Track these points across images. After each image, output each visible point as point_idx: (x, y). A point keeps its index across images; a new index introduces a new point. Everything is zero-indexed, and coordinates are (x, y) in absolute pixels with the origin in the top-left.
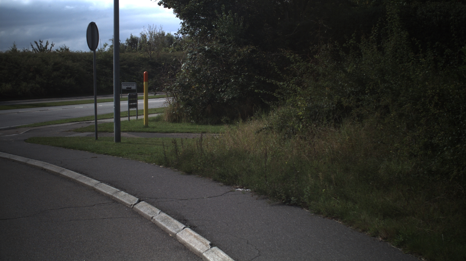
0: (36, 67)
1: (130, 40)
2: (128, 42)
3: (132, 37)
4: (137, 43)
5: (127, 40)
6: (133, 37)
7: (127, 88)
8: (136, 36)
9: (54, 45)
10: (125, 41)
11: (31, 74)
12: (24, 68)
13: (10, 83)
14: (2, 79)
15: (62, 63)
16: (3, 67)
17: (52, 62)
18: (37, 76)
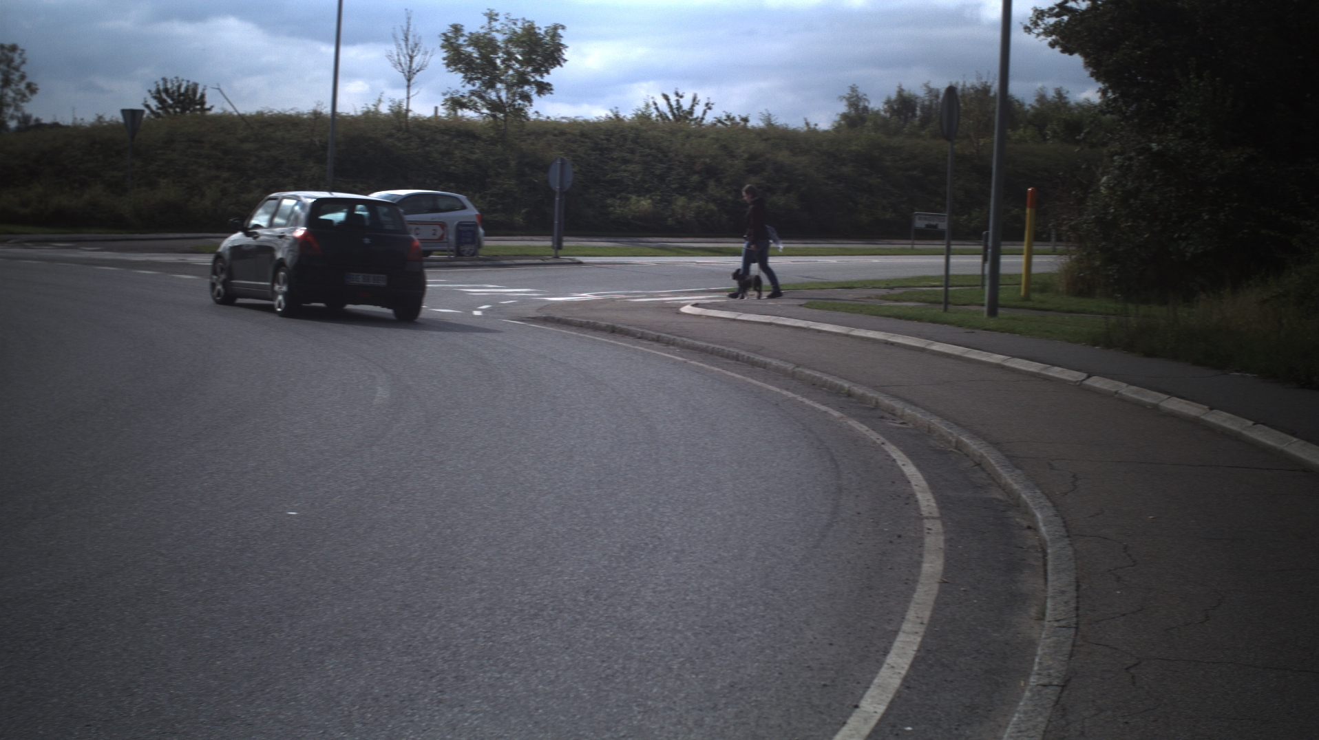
0: (707, 160)
1: (895, 101)
2: (889, 107)
3: (900, 92)
4: (914, 110)
5: (888, 102)
6: (905, 94)
7: (928, 225)
8: (912, 93)
9: (713, 106)
10: (882, 104)
11: (695, 178)
12: (680, 162)
13: (648, 196)
14: (629, 185)
15: (768, 156)
16: (629, 156)
17: (743, 152)
18: (712, 183)
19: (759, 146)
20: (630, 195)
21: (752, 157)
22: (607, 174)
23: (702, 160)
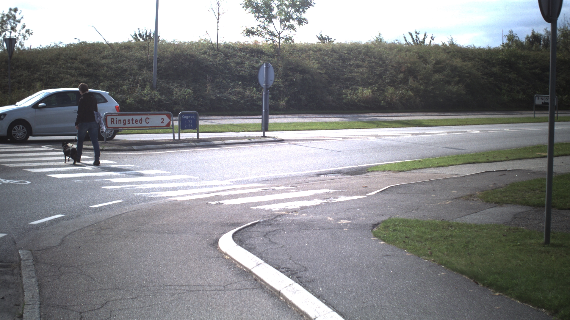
0: (409, 65)
1: (531, 37)
2: (528, 40)
3: (533, 33)
4: (540, 41)
5: (527, 37)
6: (536, 34)
7: (543, 103)
8: (539, 33)
9: (434, 38)
10: (525, 39)
11: (401, 76)
12: (392, 66)
13: (370, 87)
14: (359, 81)
15: (448, 62)
16: (361, 63)
17: (433, 60)
18: (411, 79)
19: (443, 56)
20: (358, 87)
21: (438, 62)
22: (345, 74)
23: (406, 65)
